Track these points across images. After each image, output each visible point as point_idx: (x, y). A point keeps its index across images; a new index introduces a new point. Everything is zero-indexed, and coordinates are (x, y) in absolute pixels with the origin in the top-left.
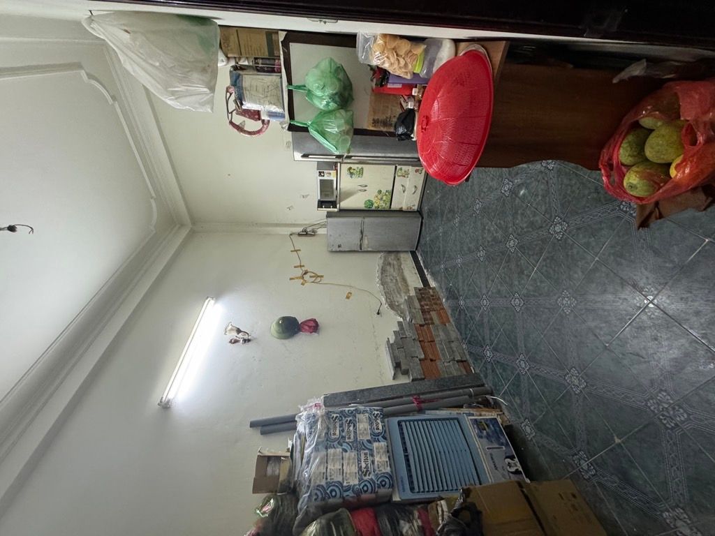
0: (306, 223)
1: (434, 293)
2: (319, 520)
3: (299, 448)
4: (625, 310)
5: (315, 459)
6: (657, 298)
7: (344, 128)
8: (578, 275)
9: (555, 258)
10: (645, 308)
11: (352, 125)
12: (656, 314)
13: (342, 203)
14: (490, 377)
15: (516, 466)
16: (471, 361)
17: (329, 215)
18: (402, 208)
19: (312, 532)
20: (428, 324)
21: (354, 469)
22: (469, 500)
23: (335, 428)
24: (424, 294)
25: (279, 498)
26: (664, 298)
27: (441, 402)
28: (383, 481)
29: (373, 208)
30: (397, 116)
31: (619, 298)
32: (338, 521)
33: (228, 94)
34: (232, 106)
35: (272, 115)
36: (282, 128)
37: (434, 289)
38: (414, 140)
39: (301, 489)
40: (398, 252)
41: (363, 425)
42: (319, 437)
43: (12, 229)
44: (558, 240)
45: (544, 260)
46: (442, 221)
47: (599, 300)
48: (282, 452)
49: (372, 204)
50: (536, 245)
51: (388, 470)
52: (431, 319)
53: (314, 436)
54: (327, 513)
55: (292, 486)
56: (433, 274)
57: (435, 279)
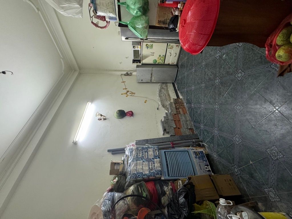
0: (127, 70)
1: (181, 101)
2: (134, 185)
3: (126, 160)
4: (264, 112)
5: (132, 164)
6: (280, 108)
7: (144, 25)
8: (246, 96)
9: (236, 88)
10: (273, 112)
11: (148, 24)
12: (278, 115)
13: (143, 61)
14: (202, 136)
15: (209, 168)
16: (194, 129)
17: (138, 66)
18: (169, 63)
19: (132, 189)
20: (178, 114)
21: (147, 168)
22: (190, 181)
23: (140, 153)
24: (177, 101)
25: (119, 177)
26: (283, 108)
27: (182, 144)
28: (158, 172)
29: (157, 63)
30: (170, 19)
31: (263, 107)
32: (141, 186)
33: (90, 7)
34: (92, 14)
35: (111, 18)
36: (116, 25)
37: (181, 99)
38: (177, 31)
39: (127, 175)
40: (167, 83)
41: (151, 153)
42: (134, 157)
43: (4, 73)
44: (239, 80)
45: (231, 89)
46: (187, 69)
47: (253, 107)
48: (120, 161)
49: (156, 62)
50: (229, 82)
51: (160, 169)
52: (180, 112)
53: (132, 156)
54: (137, 183)
55: (124, 173)
56: (181, 93)
57: (182, 95)
